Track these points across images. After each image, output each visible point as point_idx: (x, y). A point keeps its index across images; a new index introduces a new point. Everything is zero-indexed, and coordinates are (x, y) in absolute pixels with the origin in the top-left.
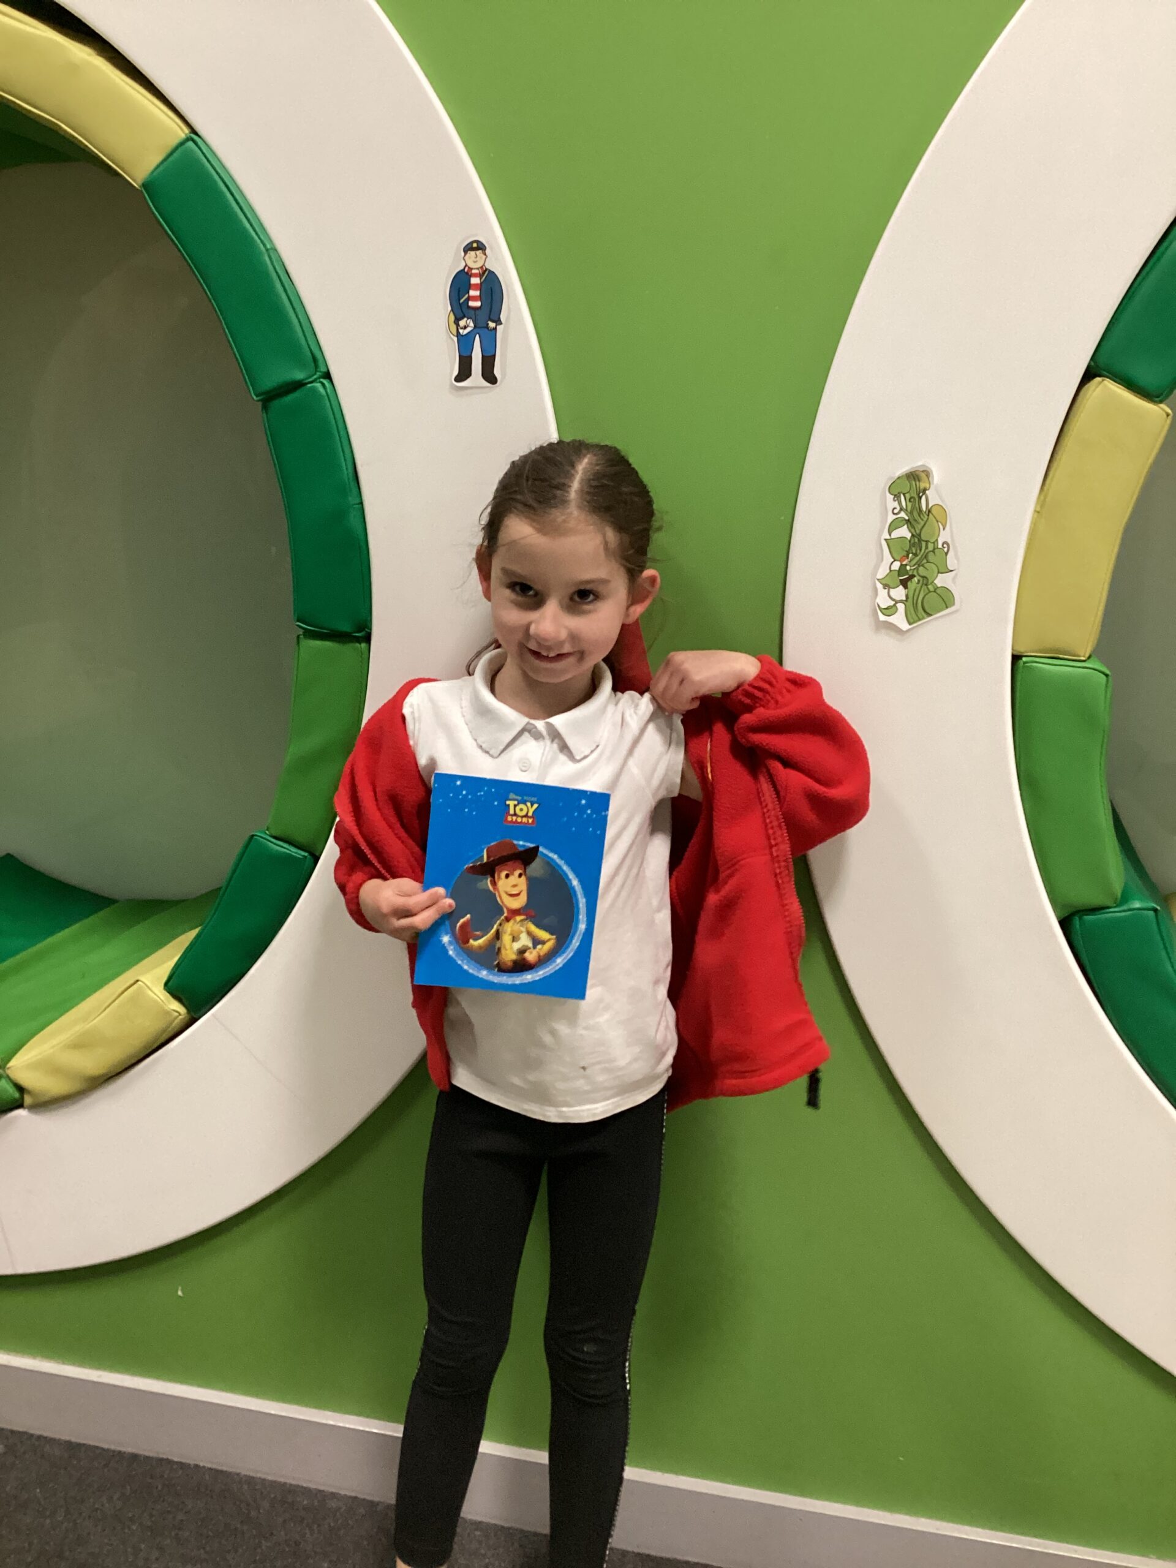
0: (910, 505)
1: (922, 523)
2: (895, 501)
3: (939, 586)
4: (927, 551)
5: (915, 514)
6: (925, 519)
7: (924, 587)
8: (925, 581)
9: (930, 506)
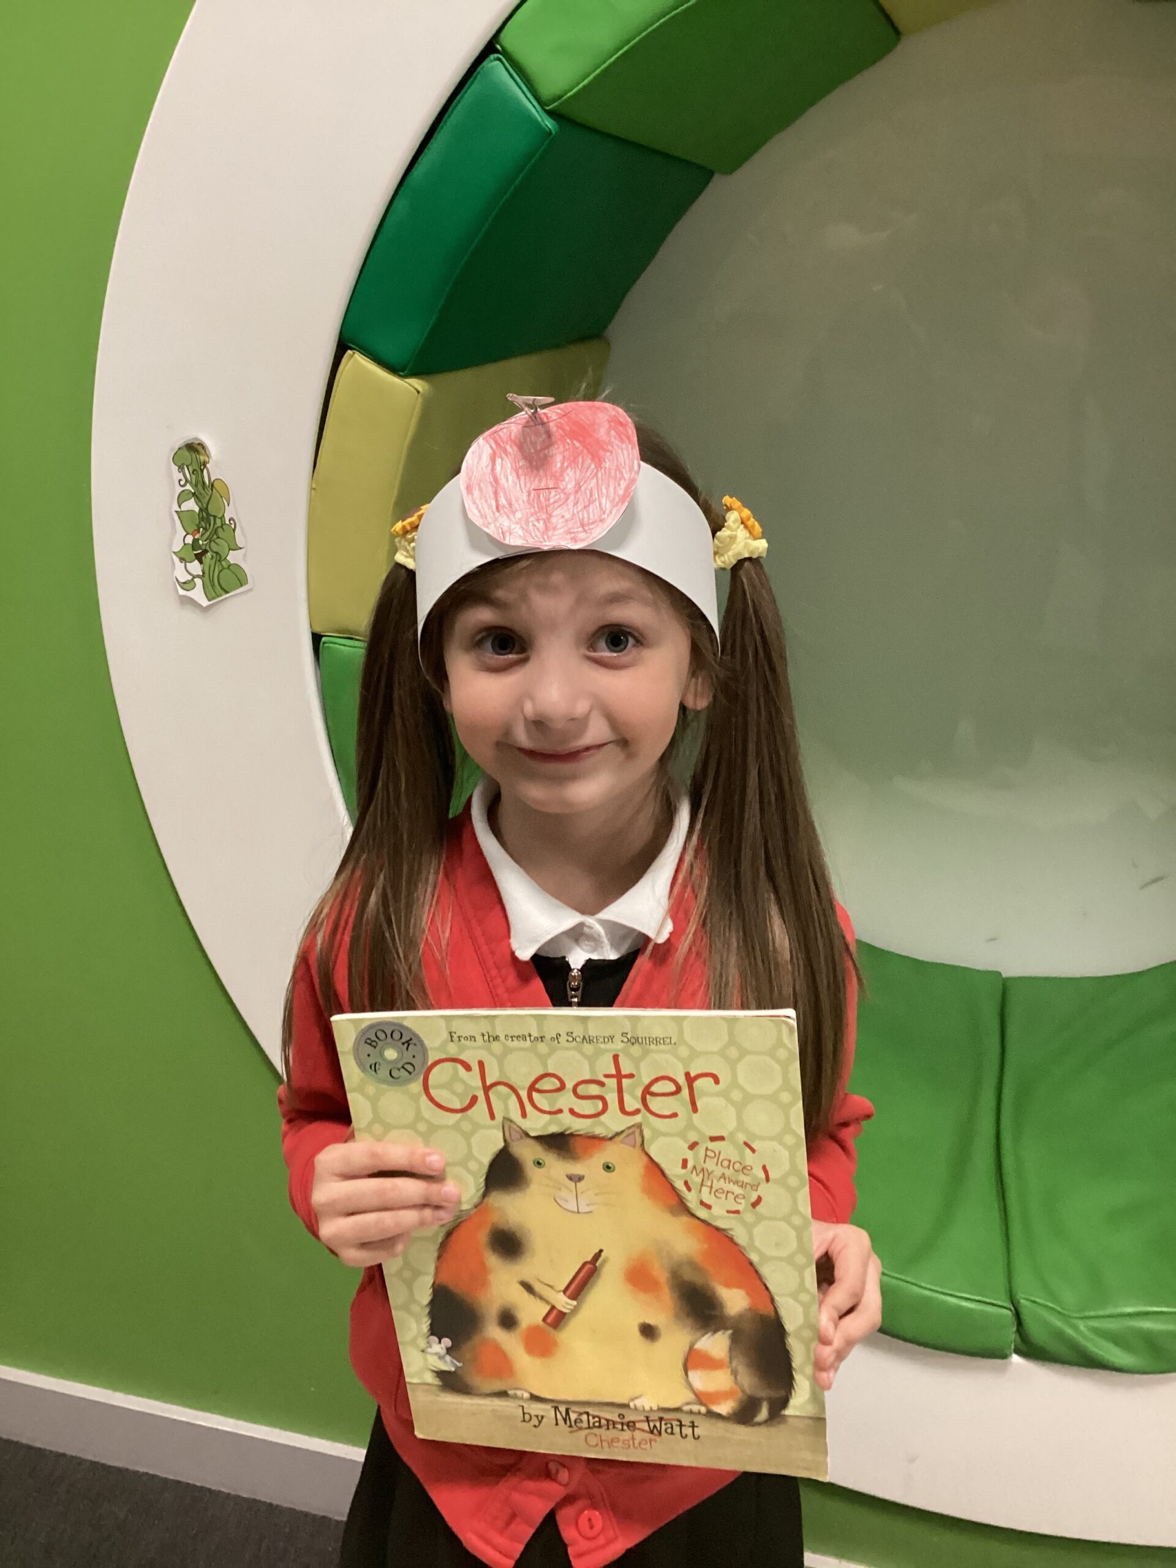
0: (194, 477)
1: (207, 498)
2: (180, 472)
3: (232, 563)
4: (216, 526)
5: (200, 487)
6: (210, 493)
7: (218, 563)
8: (219, 558)
9: (212, 480)
